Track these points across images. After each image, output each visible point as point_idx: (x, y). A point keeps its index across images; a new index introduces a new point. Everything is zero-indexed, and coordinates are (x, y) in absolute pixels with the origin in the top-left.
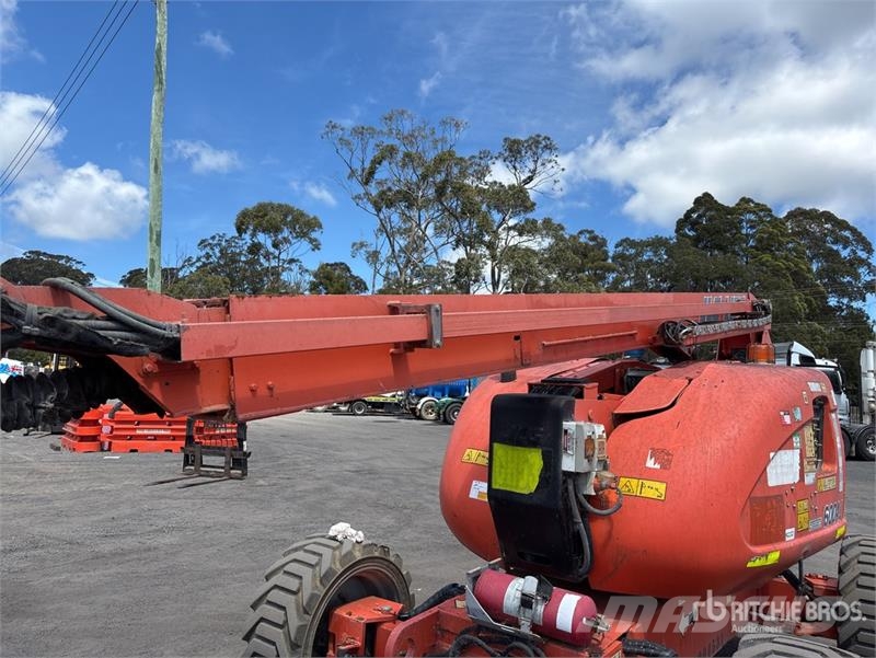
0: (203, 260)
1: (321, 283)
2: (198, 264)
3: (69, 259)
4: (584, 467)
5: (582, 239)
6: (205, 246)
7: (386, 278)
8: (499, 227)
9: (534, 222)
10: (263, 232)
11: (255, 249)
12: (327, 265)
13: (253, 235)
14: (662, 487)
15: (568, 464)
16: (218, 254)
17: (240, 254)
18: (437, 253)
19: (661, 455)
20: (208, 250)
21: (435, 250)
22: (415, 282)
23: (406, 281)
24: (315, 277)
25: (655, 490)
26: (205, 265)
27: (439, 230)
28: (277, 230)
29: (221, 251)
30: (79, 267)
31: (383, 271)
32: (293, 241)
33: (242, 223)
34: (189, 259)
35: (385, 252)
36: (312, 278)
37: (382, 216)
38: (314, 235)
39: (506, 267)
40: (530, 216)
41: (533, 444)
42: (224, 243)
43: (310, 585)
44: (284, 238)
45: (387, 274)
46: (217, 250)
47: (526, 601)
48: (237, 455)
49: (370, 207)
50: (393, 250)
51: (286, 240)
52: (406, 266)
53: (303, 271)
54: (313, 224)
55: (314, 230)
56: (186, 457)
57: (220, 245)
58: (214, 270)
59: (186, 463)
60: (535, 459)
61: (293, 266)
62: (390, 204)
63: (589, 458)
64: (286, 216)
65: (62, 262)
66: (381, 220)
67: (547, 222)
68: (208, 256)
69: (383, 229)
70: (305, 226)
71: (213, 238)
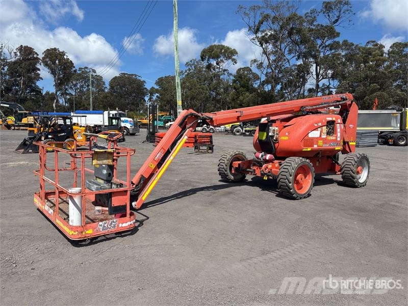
0: (188, 71)
1: (237, 80)
2: (186, 74)
3: (136, 75)
4: (273, 134)
5: (370, 46)
6: (188, 65)
7: (266, 75)
8: (319, 48)
9: (338, 43)
10: (212, 58)
11: (209, 67)
12: (241, 69)
13: (208, 60)
14: (287, 138)
15: (270, 134)
16: (194, 69)
17: (203, 68)
18: (289, 62)
19: (289, 133)
20: (189, 67)
21: (288, 61)
22: (280, 76)
23: (275, 76)
24: (235, 77)
25: (286, 138)
26: (188, 74)
27: (290, 52)
28: (218, 57)
29: (195, 67)
30: (140, 78)
31: (265, 72)
32: (225, 61)
33: (203, 55)
34: (182, 72)
35: (266, 63)
36: (233, 78)
37: (264, 47)
38: (234, 57)
39: (322, 66)
40: (337, 39)
41: (265, 131)
42: (196, 63)
43: (228, 157)
44: (221, 60)
45: (267, 73)
46: (193, 67)
47: (262, 156)
48: (210, 146)
49: (258, 43)
50: (269, 62)
51: (222, 61)
52: (275, 69)
53: (230, 74)
54: (234, 52)
55: (234, 55)
56: (195, 147)
57: (194, 64)
58: (192, 76)
59: (195, 149)
60: (265, 134)
61: (225, 73)
62: (267, 42)
63: (274, 133)
64: (222, 50)
65: (134, 77)
66: (263, 49)
67: (345, 42)
68: (189, 70)
69: (265, 52)
70: (230, 54)
71: (191, 61)
